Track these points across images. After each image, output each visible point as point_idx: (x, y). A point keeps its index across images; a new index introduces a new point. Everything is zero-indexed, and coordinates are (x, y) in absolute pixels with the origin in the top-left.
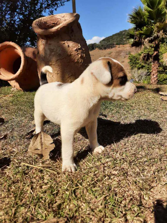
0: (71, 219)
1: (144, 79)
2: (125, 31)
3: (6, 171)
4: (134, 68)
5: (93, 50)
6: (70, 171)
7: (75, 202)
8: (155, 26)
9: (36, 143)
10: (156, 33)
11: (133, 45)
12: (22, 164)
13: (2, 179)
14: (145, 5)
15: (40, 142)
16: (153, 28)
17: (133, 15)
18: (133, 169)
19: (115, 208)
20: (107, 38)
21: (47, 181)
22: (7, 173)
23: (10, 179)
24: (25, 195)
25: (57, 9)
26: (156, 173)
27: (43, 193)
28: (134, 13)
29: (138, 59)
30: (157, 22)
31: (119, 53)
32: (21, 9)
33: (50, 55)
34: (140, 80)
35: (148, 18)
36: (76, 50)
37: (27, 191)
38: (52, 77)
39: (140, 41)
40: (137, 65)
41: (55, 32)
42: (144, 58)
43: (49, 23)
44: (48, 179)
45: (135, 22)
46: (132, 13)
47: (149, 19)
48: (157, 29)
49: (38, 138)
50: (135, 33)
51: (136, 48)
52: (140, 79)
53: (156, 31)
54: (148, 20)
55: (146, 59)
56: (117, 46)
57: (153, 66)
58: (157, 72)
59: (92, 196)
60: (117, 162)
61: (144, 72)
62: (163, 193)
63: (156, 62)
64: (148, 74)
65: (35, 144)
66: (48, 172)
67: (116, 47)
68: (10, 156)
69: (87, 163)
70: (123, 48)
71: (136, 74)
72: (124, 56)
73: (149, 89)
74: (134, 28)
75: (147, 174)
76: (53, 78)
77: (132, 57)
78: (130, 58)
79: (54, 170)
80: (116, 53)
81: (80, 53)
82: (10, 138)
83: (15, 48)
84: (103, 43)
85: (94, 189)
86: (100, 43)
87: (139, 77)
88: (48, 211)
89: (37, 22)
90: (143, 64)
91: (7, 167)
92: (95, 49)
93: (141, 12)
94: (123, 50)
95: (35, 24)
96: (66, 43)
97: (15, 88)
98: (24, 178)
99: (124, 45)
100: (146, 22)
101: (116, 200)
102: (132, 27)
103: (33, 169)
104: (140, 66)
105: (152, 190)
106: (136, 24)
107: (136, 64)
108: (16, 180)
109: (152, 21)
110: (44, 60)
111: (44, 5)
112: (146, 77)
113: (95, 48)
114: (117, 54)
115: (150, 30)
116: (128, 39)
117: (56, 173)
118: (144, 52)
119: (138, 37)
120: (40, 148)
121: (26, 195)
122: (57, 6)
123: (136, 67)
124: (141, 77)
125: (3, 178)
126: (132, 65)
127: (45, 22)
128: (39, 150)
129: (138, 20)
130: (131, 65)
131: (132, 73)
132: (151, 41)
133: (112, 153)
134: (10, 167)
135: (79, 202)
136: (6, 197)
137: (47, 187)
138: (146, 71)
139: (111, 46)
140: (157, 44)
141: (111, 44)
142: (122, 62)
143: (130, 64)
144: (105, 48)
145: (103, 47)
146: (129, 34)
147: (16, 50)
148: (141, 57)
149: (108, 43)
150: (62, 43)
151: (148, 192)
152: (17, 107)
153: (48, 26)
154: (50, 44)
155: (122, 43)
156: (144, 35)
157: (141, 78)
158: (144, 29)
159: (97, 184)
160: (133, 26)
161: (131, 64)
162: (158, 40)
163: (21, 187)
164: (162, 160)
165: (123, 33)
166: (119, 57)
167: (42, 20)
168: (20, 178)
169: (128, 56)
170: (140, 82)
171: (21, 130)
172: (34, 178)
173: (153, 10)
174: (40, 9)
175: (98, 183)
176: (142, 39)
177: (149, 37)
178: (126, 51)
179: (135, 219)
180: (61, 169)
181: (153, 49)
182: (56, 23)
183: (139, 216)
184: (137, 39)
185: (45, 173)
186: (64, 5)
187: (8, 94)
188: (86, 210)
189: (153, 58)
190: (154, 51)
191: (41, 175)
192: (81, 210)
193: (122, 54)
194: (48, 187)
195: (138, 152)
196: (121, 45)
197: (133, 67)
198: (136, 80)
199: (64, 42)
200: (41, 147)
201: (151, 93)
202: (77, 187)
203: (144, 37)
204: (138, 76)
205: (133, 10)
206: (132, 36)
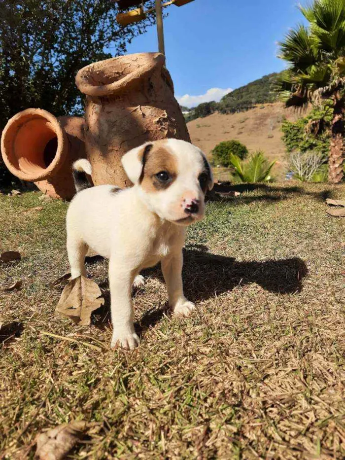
0: (111, 426)
1: (315, 170)
2: (274, 74)
3: (13, 346)
4: (293, 149)
5: (208, 115)
6: (125, 346)
7: (124, 398)
8: (334, 64)
9: (70, 296)
10: (337, 78)
11: (289, 104)
12: (43, 333)
13: (5, 360)
14: (312, 23)
15: (78, 295)
16: (331, 67)
17: (288, 44)
18: (242, 344)
19: (192, 408)
20: (236, 90)
21: (82, 364)
22: (15, 350)
23: (19, 359)
24: (40, 386)
25: (132, 41)
26: (281, 352)
27: (72, 383)
28: (290, 40)
29: (301, 131)
30: (338, 56)
31: (262, 120)
32: (62, 44)
33: (109, 132)
34: (307, 173)
35: (319, 48)
36: (158, 122)
37: (45, 379)
38: (114, 172)
39: (304, 96)
40: (300, 142)
41: (116, 90)
42: (313, 128)
43: (108, 73)
44: (84, 360)
45: (293, 58)
46: (287, 40)
47: (321, 51)
48: (339, 70)
49: (74, 288)
50: (292, 79)
51: (295, 108)
52: (306, 171)
53: (337, 73)
54: (319, 53)
55: (317, 132)
56: (257, 105)
57: (332, 144)
58: (342, 157)
59: (156, 390)
60: (213, 331)
61: (315, 156)
62: (287, 387)
63: (338, 137)
64: (324, 160)
65: (68, 299)
66: (86, 348)
67: (257, 107)
68: (23, 321)
69: (159, 334)
70: (271, 109)
71: (297, 161)
72: (273, 125)
73: (308, 194)
74: (291, 69)
75: (265, 354)
76: (116, 176)
77: (289, 128)
78: (285, 130)
79: (98, 346)
80: (256, 120)
81: (166, 128)
82: (26, 289)
83: (46, 120)
84: (229, 101)
85: (161, 377)
86: (222, 101)
87: (305, 167)
88: (74, 412)
89: (85, 73)
90: (312, 141)
91: (16, 339)
92: (212, 114)
93: (304, 37)
94: (271, 113)
95: (82, 77)
96: (139, 109)
97: (47, 196)
98: (44, 358)
99: (272, 103)
100: (315, 56)
101: (197, 395)
102: (287, 67)
103: (61, 343)
104: (307, 145)
105: (266, 381)
106: (294, 62)
107: (297, 141)
108: (28, 361)
109: (328, 54)
110: (98, 142)
111: (107, 34)
112: (319, 167)
113: (212, 112)
114: (258, 122)
115: (324, 73)
116: (278, 91)
117: (99, 350)
118: (315, 115)
119: (298, 88)
120: (76, 305)
121: (43, 386)
122: (133, 35)
123: (298, 146)
124: (308, 167)
125: (6, 357)
126: (289, 144)
127: (100, 70)
128: (75, 309)
129: (300, 54)
130: (288, 142)
131: (289, 159)
132: (326, 95)
133: (209, 315)
134: (21, 339)
135: (131, 398)
136: (9, 389)
137: (80, 373)
138: (320, 155)
139: (246, 106)
140: (339, 100)
141: (244, 103)
142: (269, 137)
143: (285, 140)
144: (233, 111)
145: (230, 108)
146: (281, 82)
147: (48, 123)
148: (307, 126)
149: (240, 101)
150: (130, 111)
151: (259, 384)
152: (47, 231)
153: (108, 77)
154: (109, 113)
155: (268, 98)
156: (311, 83)
157: (308, 169)
158: (312, 71)
159: (169, 369)
160: (288, 65)
161: (287, 140)
162: (341, 92)
163: (36, 374)
164: (299, 329)
165: (270, 79)
166: (261, 128)
167: (96, 67)
168: (36, 358)
169: (281, 124)
170: (307, 177)
171: (49, 273)
172: (61, 358)
173: (329, 33)
174: (98, 41)
175: (171, 367)
176: (308, 92)
177: (323, 87)
178: (277, 115)
179: (223, 429)
180: (110, 343)
181: (332, 110)
182: (122, 73)
183: (231, 424)
184: (297, 92)
185: (81, 351)
186: (146, 31)
187: (34, 206)
188: (142, 411)
189: (333, 128)
190: (335, 113)
191: (72, 353)
192: (133, 412)
193: (269, 121)
194: (83, 373)
195: (257, 315)
196: (266, 103)
197: (291, 148)
198: (298, 174)
199: (134, 108)
200: (80, 305)
201: (310, 201)
202: (132, 373)
203: (311, 87)
204: (302, 165)
205: (288, 35)
206: (287, 86)
